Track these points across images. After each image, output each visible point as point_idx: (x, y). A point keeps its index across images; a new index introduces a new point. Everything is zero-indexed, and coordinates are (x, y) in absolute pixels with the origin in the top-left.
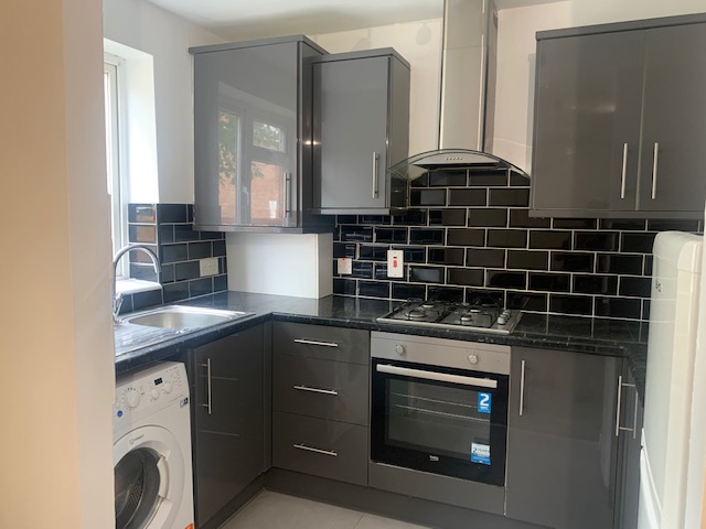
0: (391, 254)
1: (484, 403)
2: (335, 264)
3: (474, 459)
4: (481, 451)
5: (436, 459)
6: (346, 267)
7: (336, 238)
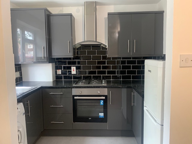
0: (72, 68)
1: (102, 103)
2: (56, 72)
3: (100, 117)
4: (101, 115)
5: (90, 119)
6: (59, 72)
7: (56, 64)
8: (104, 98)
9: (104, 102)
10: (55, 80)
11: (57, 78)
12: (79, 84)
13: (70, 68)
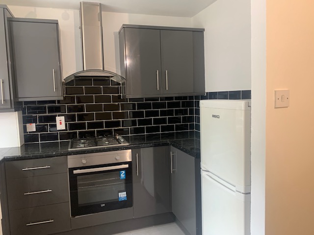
0: (58, 119)
1: (123, 175)
2: (25, 128)
3: (120, 200)
4: (123, 195)
5: (104, 205)
6: (32, 128)
7: (24, 113)
8: (127, 166)
9: (126, 174)
10: (24, 143)
11: (28, 140)
12: (78, 146)
13: (53, 119)
